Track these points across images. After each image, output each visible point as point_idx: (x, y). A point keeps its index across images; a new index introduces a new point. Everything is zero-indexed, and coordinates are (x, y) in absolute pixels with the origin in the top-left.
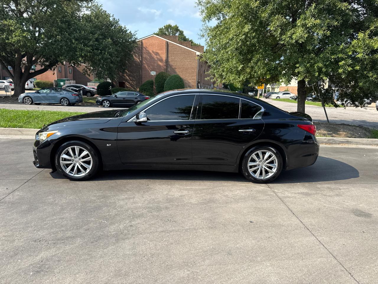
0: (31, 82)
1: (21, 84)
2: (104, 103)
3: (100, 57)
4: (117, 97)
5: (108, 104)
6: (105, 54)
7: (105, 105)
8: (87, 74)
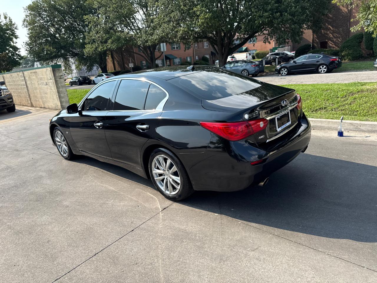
0: (250, 54)
1: (223, 59)
2: (282, 71)
3: (279, 20)
4: (296, 63)
5: (286, 71)
6: (285, 16)
7: (282, 73)
8: (268, 41)
